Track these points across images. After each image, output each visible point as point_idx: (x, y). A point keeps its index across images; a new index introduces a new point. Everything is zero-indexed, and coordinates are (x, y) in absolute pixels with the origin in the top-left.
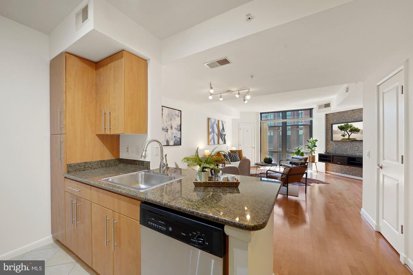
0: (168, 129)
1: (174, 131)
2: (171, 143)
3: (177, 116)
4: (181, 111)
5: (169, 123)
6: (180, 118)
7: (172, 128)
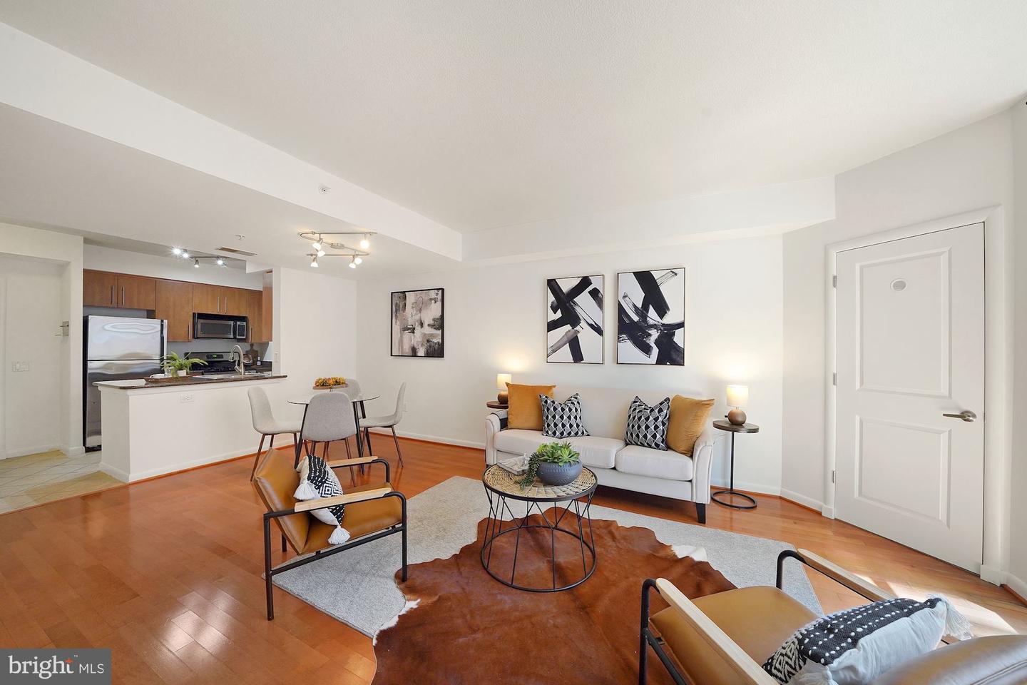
0: (414, 329)
1: (428, 330)
2: (421, 352)
3: (433, 301)
4: (443, 290)
5: (417, 317)
6: (439, 303)
7: (422, 325)
